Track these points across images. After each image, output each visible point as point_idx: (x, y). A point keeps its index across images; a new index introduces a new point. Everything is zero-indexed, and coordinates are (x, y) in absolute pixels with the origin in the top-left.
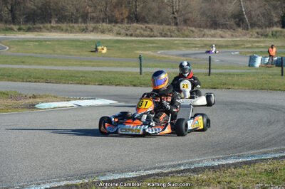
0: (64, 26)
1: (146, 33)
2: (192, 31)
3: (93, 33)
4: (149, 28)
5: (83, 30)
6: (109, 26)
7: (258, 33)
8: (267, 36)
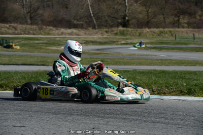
1: (10, 31)
2: (51, 29)
4: (13, 27)
7: (106, 32)
8: (116, 34)
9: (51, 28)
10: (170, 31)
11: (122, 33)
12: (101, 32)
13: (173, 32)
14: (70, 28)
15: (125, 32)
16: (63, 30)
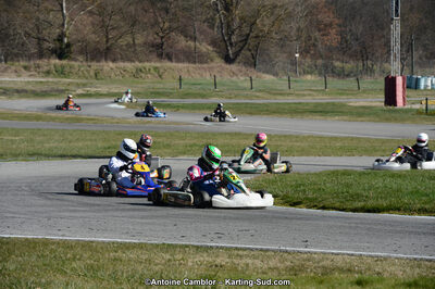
7: (25, 68)
10: (156, 68)
11: (61, 72)
12: (13, 68)
13: (161, 71)
15: (67, 69)
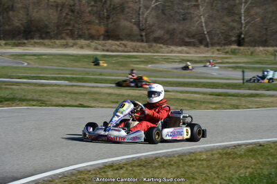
0: (46, 41)
3: (72, 49)
4: (124, 45)
5: (64, 45)
6: (87, 42)
7: (218, 50)
8: (227, 53)
9: (161, 45)
11: (233, 52)
12: (212, 50)
14: (181, 46)
16: (173, 48)
